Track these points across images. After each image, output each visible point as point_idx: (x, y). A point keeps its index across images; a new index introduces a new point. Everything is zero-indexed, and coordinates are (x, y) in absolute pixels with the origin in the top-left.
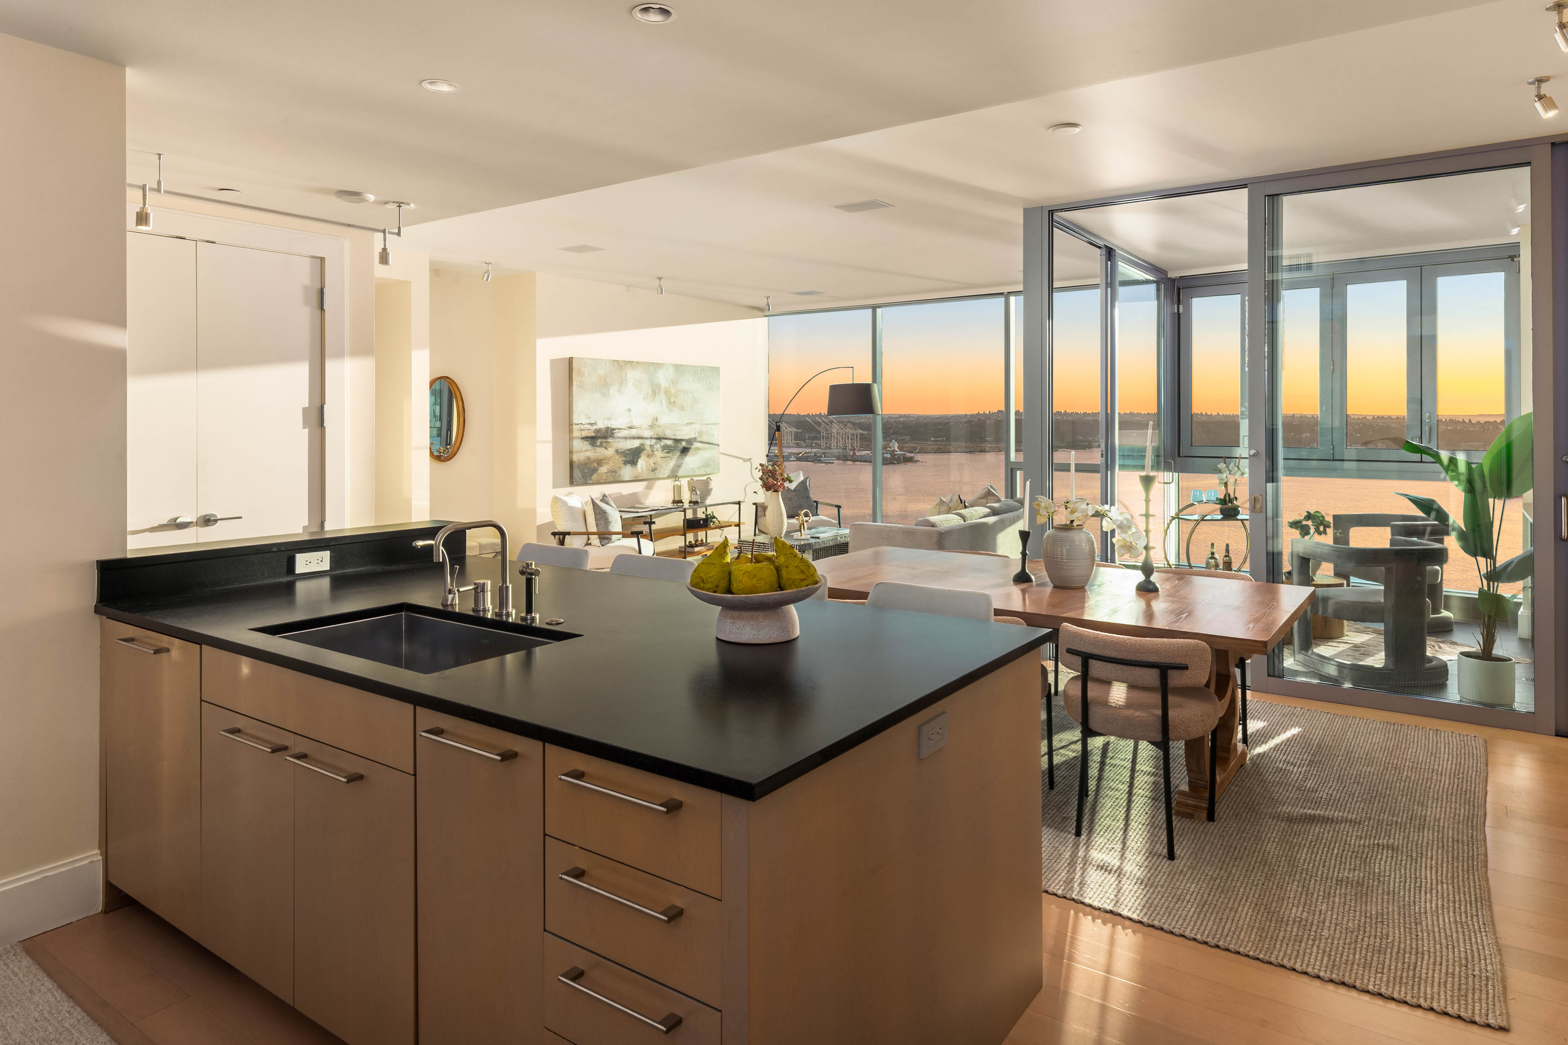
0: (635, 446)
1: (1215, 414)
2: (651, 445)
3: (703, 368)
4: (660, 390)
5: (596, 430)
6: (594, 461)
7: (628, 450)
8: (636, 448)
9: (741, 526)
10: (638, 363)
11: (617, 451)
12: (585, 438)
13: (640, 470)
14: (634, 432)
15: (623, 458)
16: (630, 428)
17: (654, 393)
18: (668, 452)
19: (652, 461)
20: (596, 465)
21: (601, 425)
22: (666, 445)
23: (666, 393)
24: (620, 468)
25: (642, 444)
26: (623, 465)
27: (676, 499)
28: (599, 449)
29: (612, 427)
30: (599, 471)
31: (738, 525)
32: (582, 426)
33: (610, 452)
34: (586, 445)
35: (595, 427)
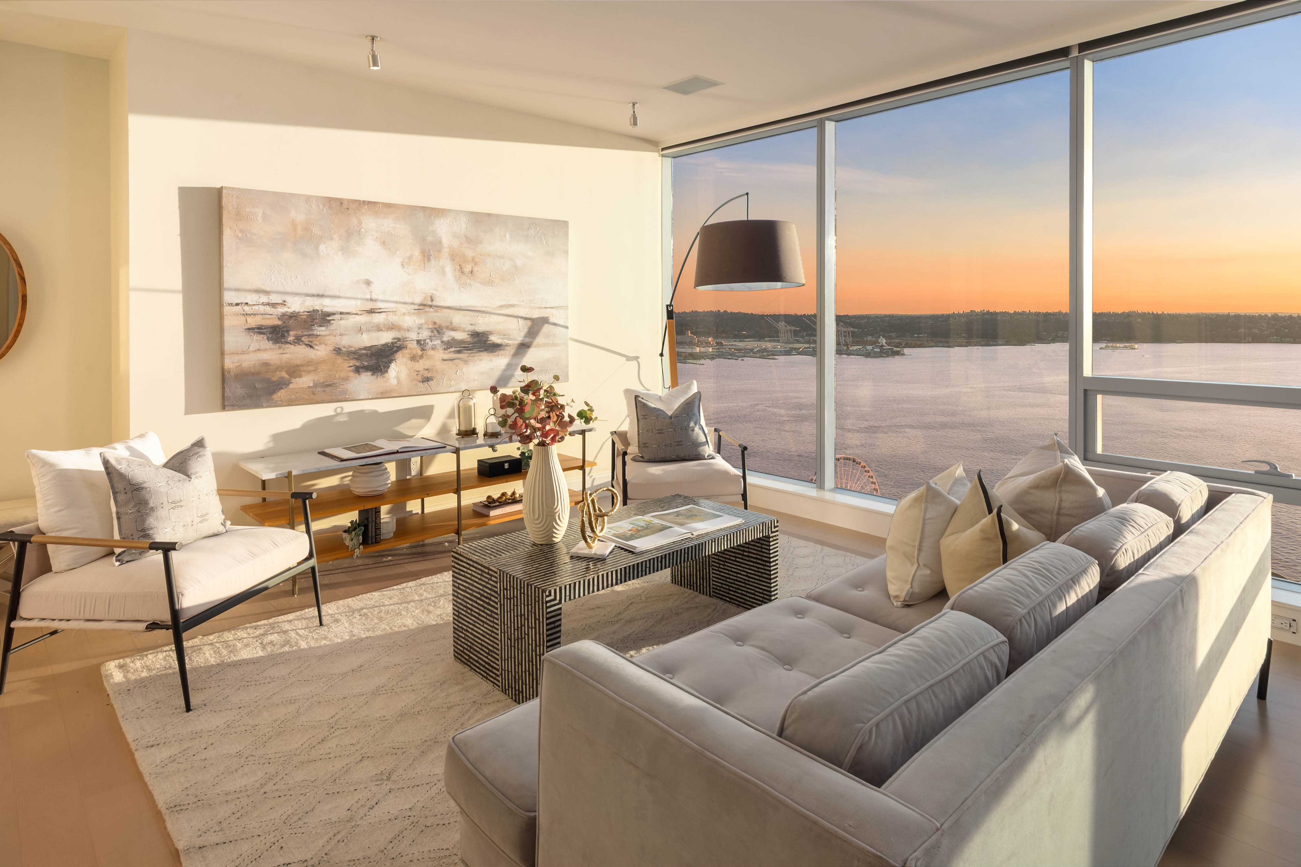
0: (383, 342)
1: (1160, 312)
2: (418, 342)
3: (534, 222)
4: (440, 251)
5: (284, 315)
6: (279, 368)
7: (365, 348)
8: (386, 345)
9: (587, 469)
10: (388, 206)
11: (338, 351)
12: (259, 330)
13: (394, 382)
14: (378, 319)
15: (353, 363)
16: (371, 311)
17: (426, 256)
18: (459, 352)
19: (421, 365)
20: (284, 374)
21: (296, 305)
22: (453, 339)
23: (454, 256)
24: (346, 379)
25: (399, 340)
26: (352, 374)
27: (463, 428)
28: (292, 348)
29: (325, 309)
30: (291, 386)
31: (582, 468)
32: (246, 308)
33: (321, 352)
34: (261, 342)
35: (281, 310)
